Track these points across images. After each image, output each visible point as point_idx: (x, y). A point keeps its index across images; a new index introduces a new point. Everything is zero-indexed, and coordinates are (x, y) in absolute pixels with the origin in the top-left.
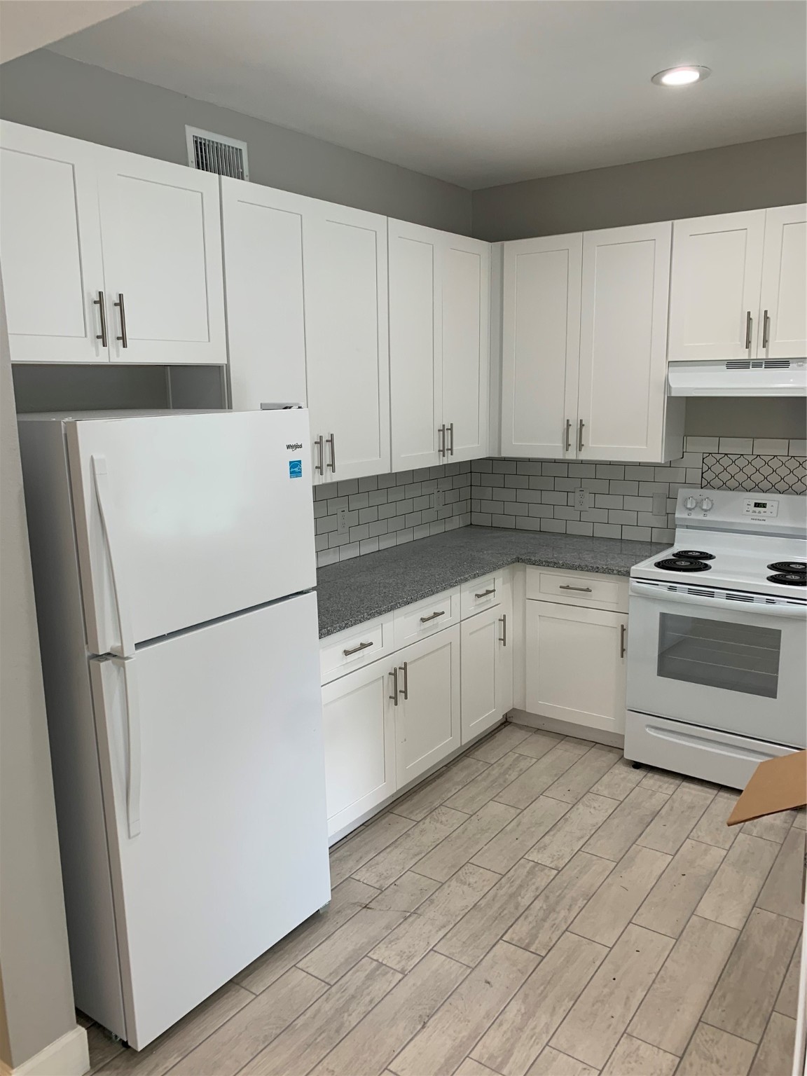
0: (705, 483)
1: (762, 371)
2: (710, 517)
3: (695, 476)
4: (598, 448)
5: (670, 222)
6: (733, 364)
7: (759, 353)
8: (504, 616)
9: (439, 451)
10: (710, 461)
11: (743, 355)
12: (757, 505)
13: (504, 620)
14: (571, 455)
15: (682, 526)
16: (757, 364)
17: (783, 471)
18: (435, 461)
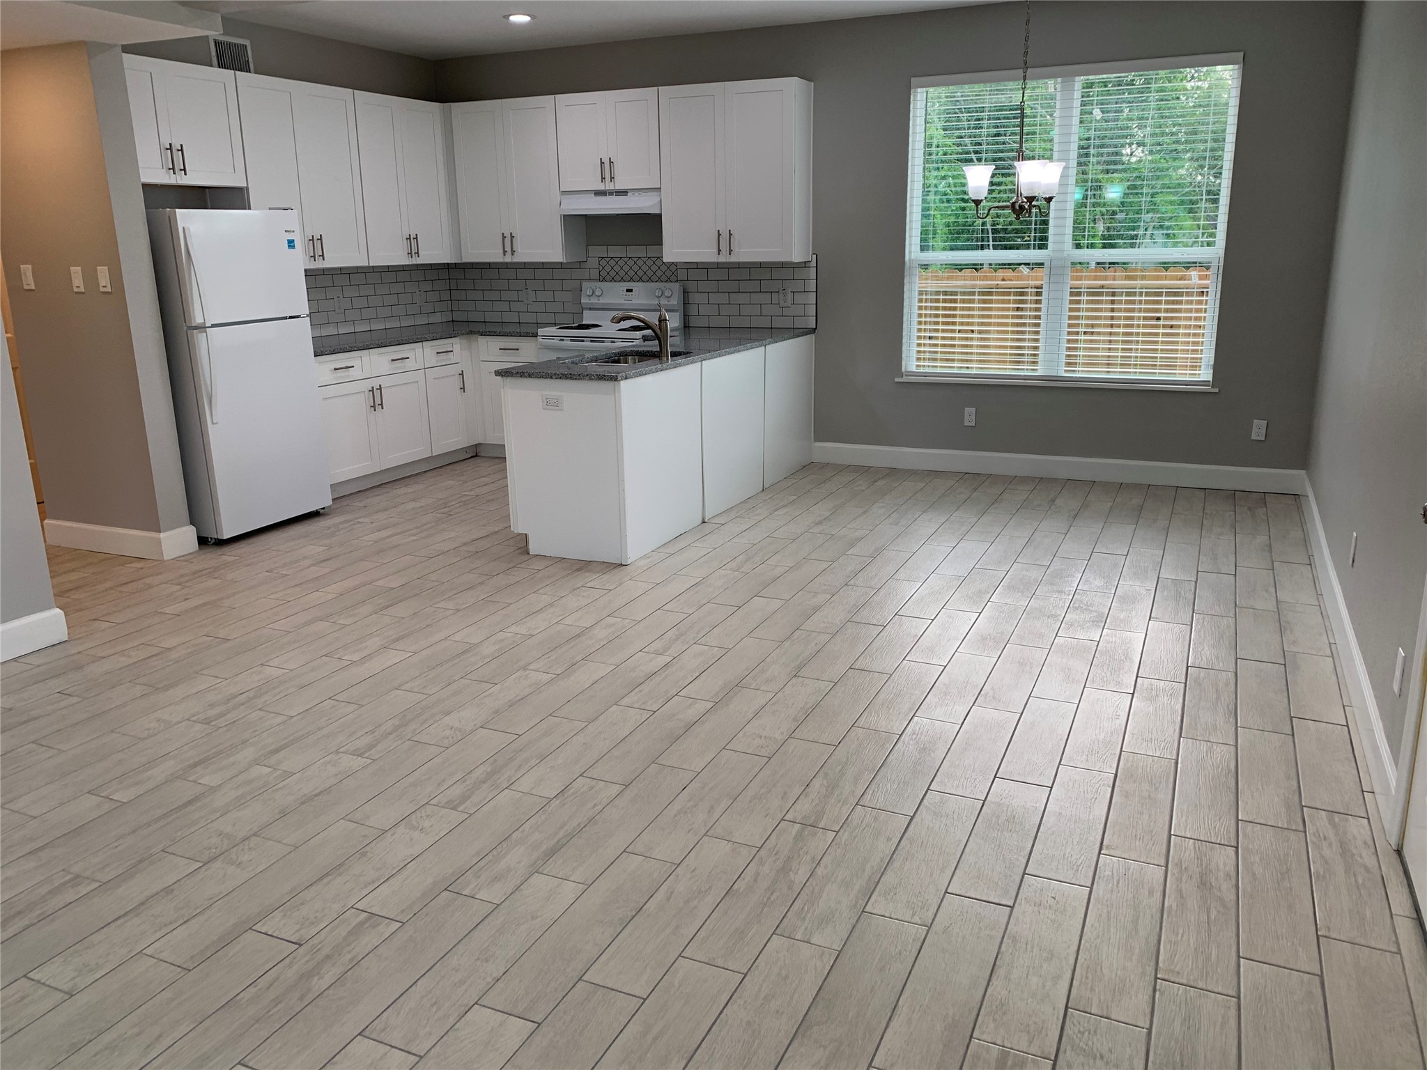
0: (601, 279)
1: (614, 198)
2: (602, 301)
3: (595, 274)
4: (525, 254)
5: (553, 96)
6: (599, 193)
7: (610, 186)
8: (462, 371)
9: (408, 254)
10: (603, 263)
11: (601, 187)
12: (628, 291)
13: (462, 374)
14: (508, 259)
15: (587, 309)
16: (611, 193)
17: (645, 268)
18: (405, 261)
